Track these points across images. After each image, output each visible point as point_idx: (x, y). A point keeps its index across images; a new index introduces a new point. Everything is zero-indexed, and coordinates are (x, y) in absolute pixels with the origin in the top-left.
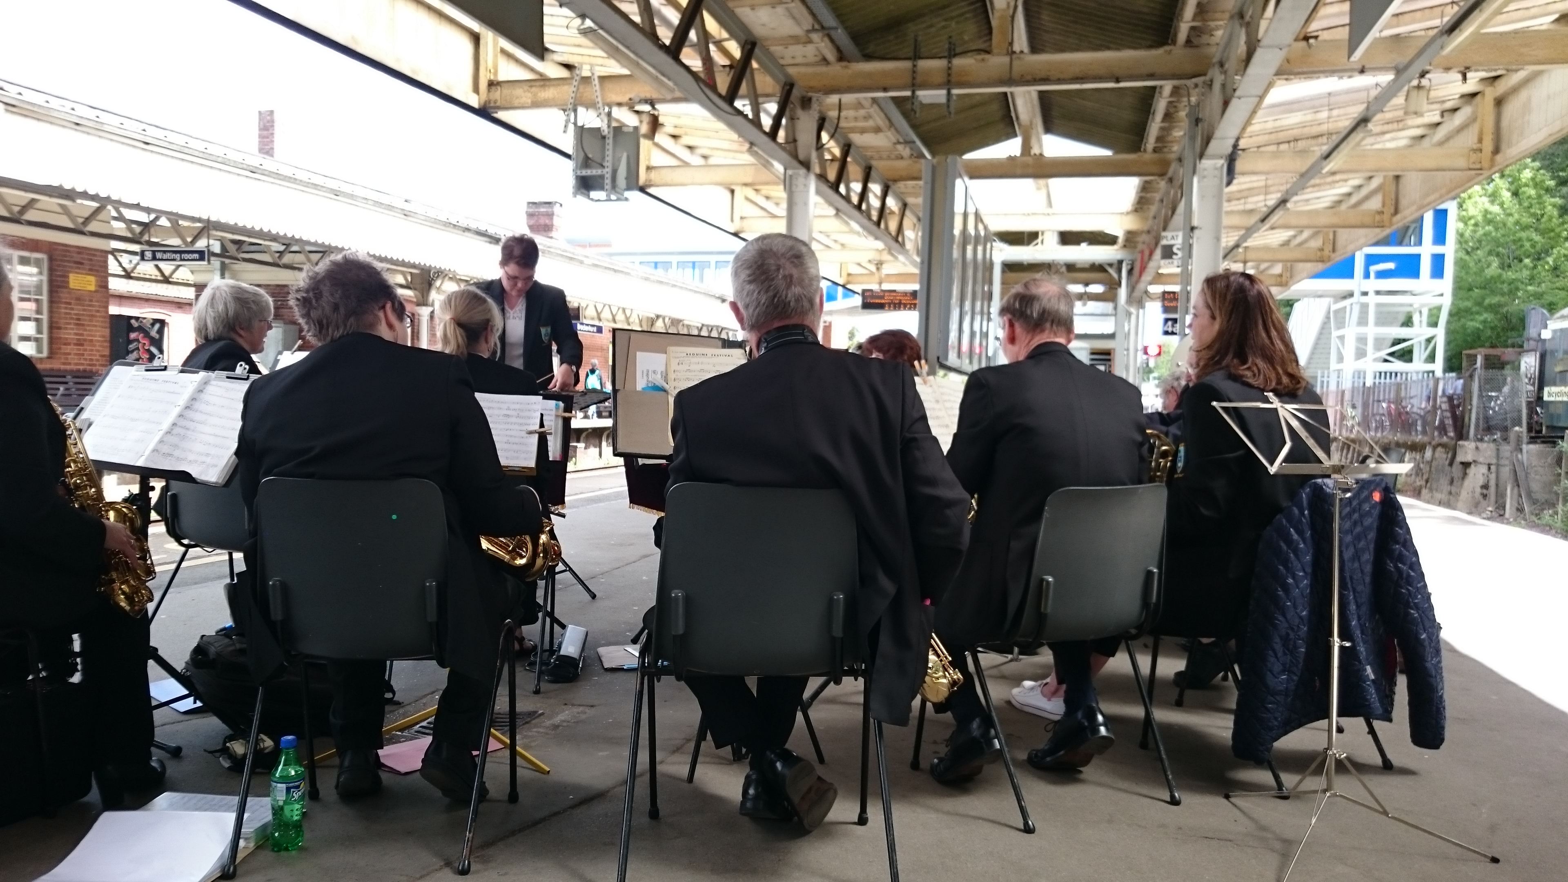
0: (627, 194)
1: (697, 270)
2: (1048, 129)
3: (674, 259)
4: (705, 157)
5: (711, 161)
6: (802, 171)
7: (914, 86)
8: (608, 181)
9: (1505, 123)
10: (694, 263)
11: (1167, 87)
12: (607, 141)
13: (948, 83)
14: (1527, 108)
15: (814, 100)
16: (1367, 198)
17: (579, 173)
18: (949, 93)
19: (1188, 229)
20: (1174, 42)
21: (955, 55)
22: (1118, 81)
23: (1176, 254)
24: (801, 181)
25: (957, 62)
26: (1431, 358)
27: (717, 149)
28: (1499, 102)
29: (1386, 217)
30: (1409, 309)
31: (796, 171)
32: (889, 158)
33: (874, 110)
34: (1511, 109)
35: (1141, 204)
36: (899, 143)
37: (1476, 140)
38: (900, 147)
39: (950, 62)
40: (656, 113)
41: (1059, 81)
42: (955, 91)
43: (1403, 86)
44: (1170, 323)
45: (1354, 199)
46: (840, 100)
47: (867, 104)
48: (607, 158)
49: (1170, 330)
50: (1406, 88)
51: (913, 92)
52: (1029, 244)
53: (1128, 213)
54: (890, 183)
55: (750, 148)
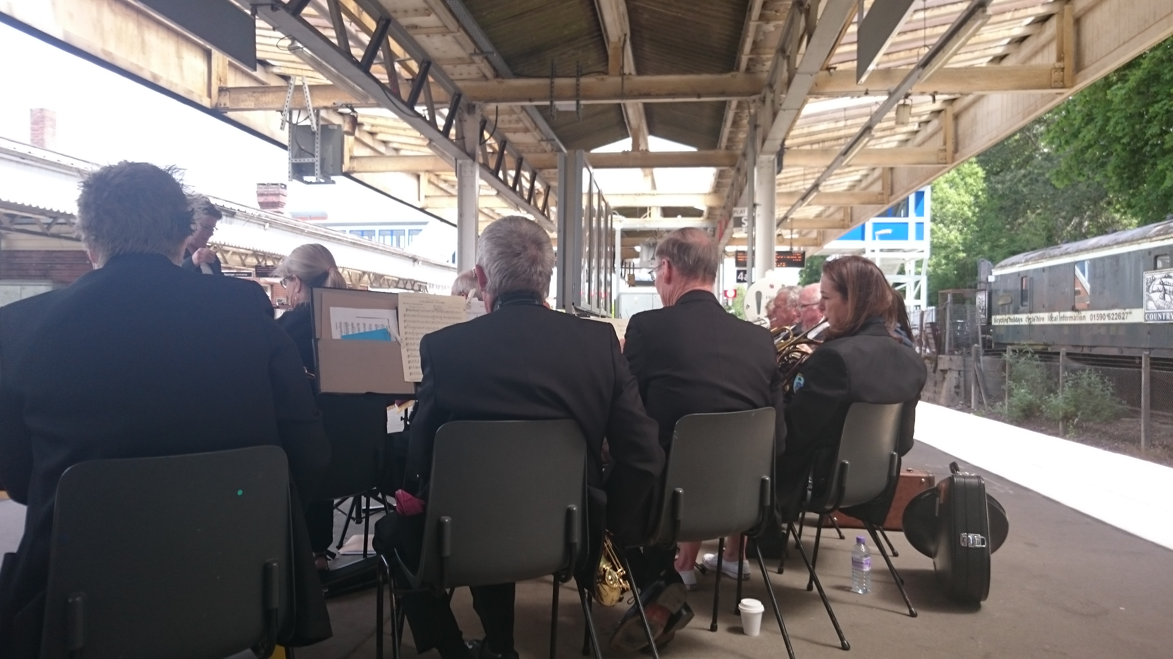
0: (333, 178)
1: (394, 237)
2: (652, 132)
3: (377, 228)
4: (397, 150)
5: (402, 153)
6: (469, 161)
7: (552, 97)
8: (317, 168)
9: (961, 131)
10: (392, 231)
11: (734, 102)
12: (317, 136)
13: (577, 95)
14: (974, 121)
15: (477, 107)
16: (872, 183)
17: (294, 161)
18: (578, 104)
19: (751, 205)
20: (738, 69)
21: (582, 75)
22: (699, 96)
23: (744, 224)
24: (469, 168)
25: (584, 80)
26: (918, 297)
27: (406, 144)
28: (956, 117)
29: (885, 197)
30: (903, 262)
31: (465, 161)
32: (536, 152)
33: (523, 115)
34: (965, 121)
35: (718, 188)
36: (542, 140)
37: (942, 143)
38: (544, 144)
39: (578, 80)
40: (355, 115)
41: (658, 96)
42: (583, 102)
43: (894, 104)
44: (742, 274)
45: (864, 184)
46: (497, 107)
47: (518, 110)
48: (316, 150)
49: (742, 279)
50: (896, 106)
51: (552, 102)
52: (640, 217)
53: (709, 194)
54: (537, 171)
55: (430, 143)
